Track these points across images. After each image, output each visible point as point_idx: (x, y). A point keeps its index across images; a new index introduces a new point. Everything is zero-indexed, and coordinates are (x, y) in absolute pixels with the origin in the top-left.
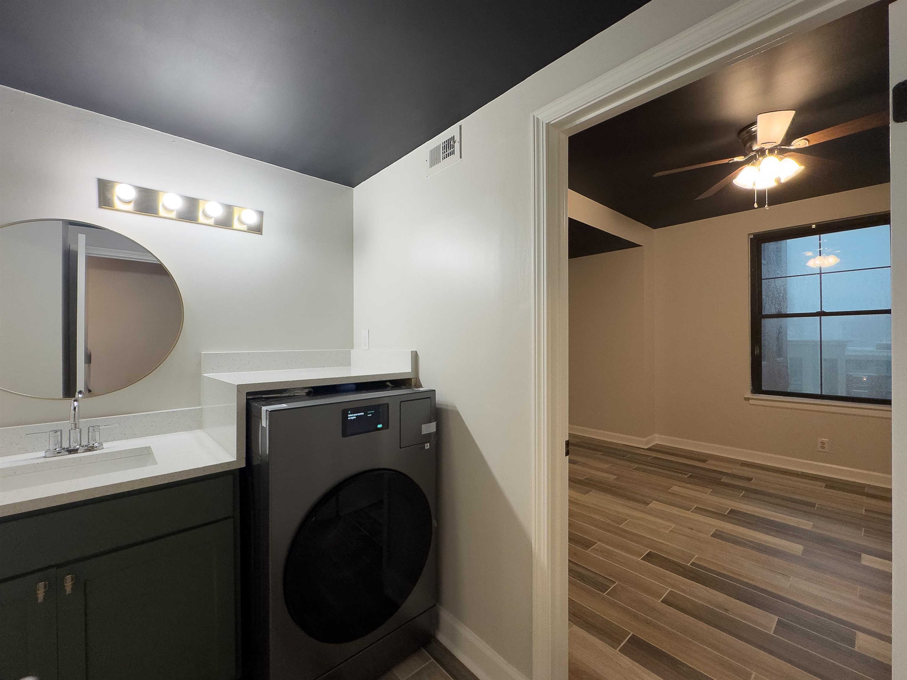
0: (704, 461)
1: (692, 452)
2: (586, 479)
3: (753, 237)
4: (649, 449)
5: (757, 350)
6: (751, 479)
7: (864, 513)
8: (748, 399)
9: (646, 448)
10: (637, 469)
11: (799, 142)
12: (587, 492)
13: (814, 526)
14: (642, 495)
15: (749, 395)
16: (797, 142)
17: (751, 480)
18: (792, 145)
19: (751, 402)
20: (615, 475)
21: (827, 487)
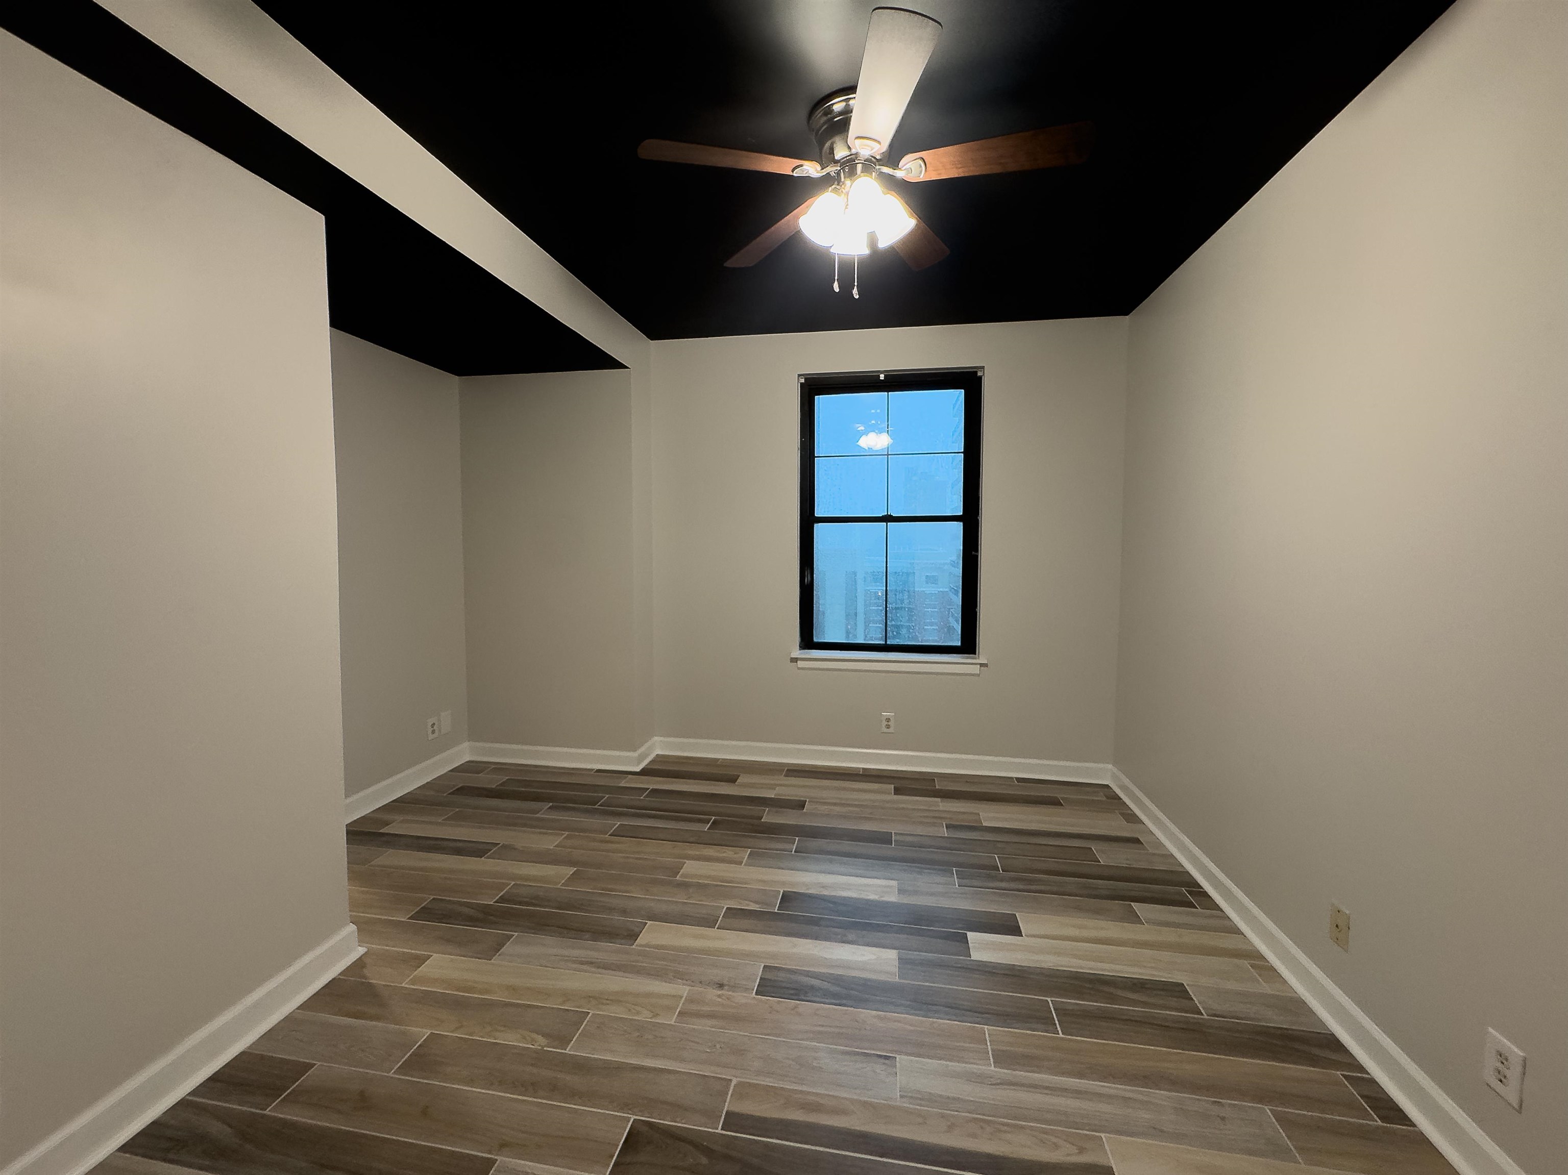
0: (732, 780)
1: (713, 762)
2: (502, 900)
3: (803, 381)
4: (644, 772)
5: (807, 575)
6: (801, 805)
7: (946, 835)
8: (794, 660)
9: (638, 770)
10: (619, 833)
11: (911, 163)
12: (496, 948)
13: (901, 891)
14: (624, 912)
15: (797, 653)
16: (907, 164)
17: (804, 807)
18: (900, 169)
19: (800, 664)
20: (571, 863)
21: (897, 791)
